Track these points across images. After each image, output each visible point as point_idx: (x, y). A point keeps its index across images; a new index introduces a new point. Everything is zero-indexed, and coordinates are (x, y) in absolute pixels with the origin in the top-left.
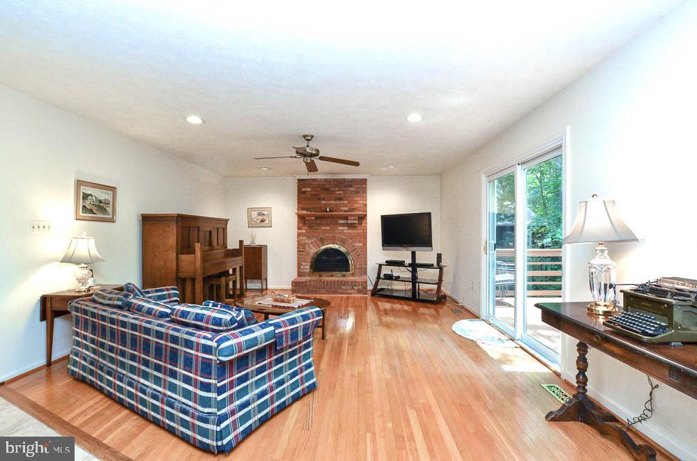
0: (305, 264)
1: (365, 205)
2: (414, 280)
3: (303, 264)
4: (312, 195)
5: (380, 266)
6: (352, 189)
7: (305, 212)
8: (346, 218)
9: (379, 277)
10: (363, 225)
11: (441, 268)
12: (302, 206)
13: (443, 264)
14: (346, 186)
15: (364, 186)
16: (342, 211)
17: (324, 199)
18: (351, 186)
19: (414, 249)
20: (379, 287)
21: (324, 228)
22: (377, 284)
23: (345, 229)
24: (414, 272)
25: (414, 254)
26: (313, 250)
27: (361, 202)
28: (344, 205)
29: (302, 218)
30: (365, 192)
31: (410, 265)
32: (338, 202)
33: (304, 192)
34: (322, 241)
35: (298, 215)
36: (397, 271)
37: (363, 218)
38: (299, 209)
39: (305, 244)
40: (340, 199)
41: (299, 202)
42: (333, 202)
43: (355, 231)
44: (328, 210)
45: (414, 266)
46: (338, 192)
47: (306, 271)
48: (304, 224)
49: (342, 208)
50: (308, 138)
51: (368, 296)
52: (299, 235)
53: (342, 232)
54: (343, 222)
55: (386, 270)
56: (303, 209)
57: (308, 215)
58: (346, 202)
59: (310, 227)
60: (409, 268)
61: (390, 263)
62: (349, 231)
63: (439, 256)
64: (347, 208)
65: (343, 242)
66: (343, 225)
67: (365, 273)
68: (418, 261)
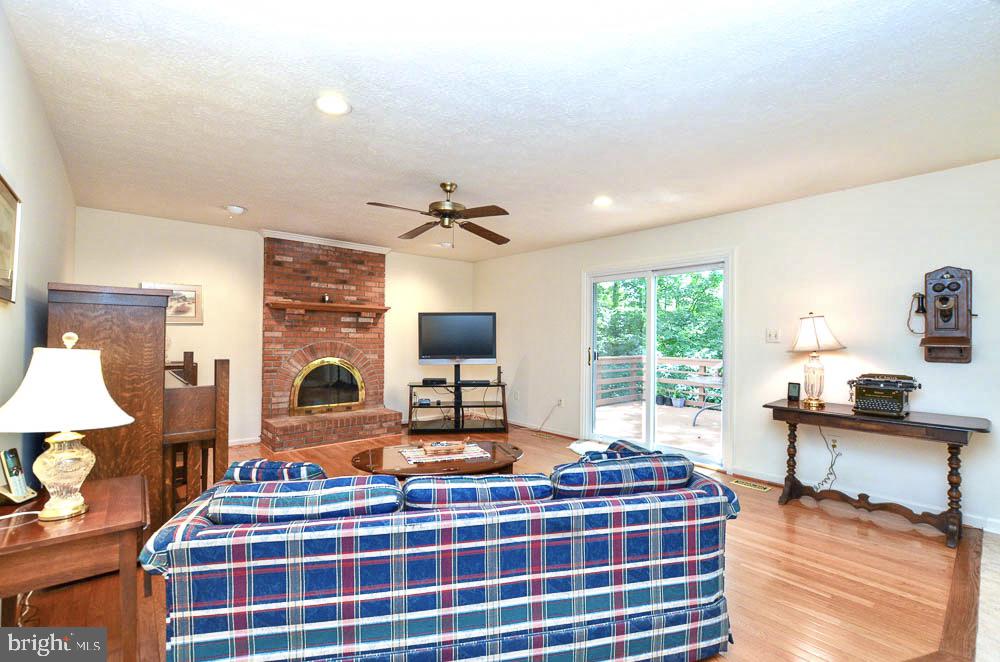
0: (281, 393)
1: (382, 295)
2: (458, 404)
3: (276, 394)
4: (295, 270)
5: (413, 388)
6: (364, 268)
7: (280, 300)
8: (355, 313)
9: (411, 405)
10: (379, 326)
11: (503, 387)
12: (275, 287)
13: (505, 379)
14: (354, 262)
15: (382, 265)
16: (346, 302)
17: (316, 280)
18: (362, 263)
19: (458, 361)
20: (414, 420)
21: (316, 329)
22: (411, 414)
23: (352, 332)
25: (457, 367)
26: (298, 371)
27: (377, 290)
28: (350, 293)
29: (274, 311)
30: (381, 274)
31: (452, 384)
32: (340, 287)
33: (279, 264)
34: (313, 352)
35: (266, 305)
37: (379, 313)
38: (266, 291)
39: (280, 358)
40: (344, 282)
41: (269, 277)
42: (333, 286)
43: (368, 336)
44: (327, 298)
46: (341, 271)
47: (281, 406)
48: (280, 320)
49: (347, 298)
51: (404, 435)
52: (266, 341)
53: (346, 337)
54: (348, 319)
55: (421, 394)
56: (277, 294)
57: (288, 307)
58: (353, 288)
59: (290, 327)
60: (450, 388)
61: (427, 383)
62: (358, 336)
63: (501, 371)
64: (355, 298)
65: (348, 352)
66: (348, 325)
67: (381, 401)
68: (463, 377)
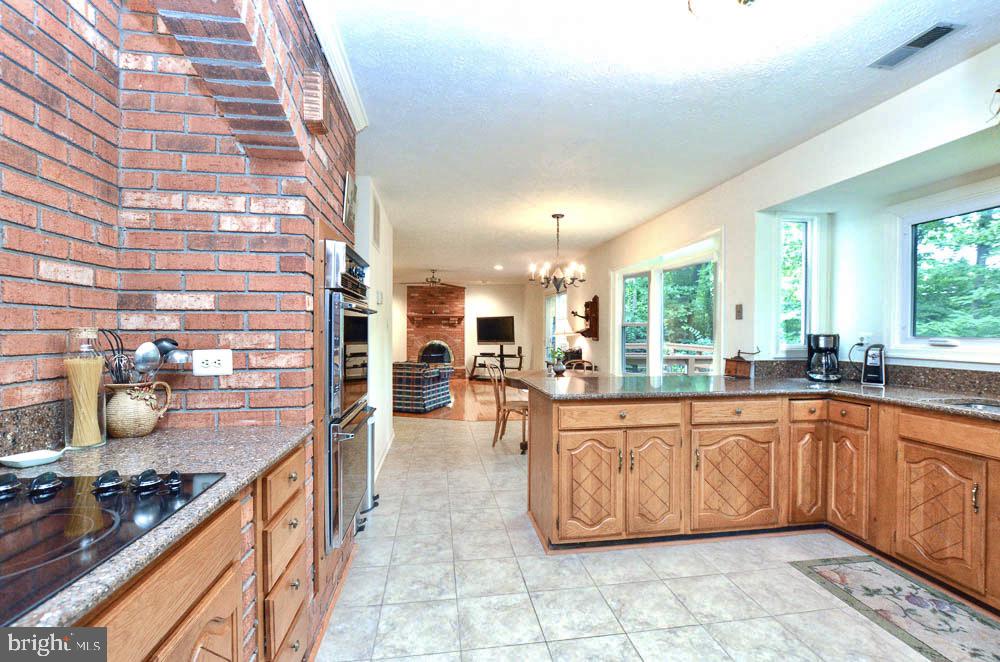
0: (414, 357)
1: (463, 309)
2: (503, 367)
3: (412, 356)
4: (420, 300)
5: (476, 357)
6: (453, 296)
7: (413, 314)
8: (448, 319)
9: (475, 366)
10: (462, 324)
11: (521, 358)
12: (411, 308)
13: (523, 354)
14: (448, 293)
15: (462, 292)
16: (444, 313)
17: (429, 303)
18: (452, 293)
19: (502, 343)
20: (475, 374)
21: (430, 327)
22: (473, 371)
23: (447, 328)
24: (502, 362)
25: (502, 347)
26: (420, 345)
27: (460, 306)
28: (446, 308)
29: (411, 319)
30: (463, 298)
31: (499, 356)
32: (441, 306)
33: (413, 297)
34: (428, 338)
35: (408, 317)
36: (488, 361)
37: (461, 319)
38: (408, 311)
39: (414, 340)
40: (443, 303)
41: (409, 305)
42: (437, 306)
43: (455, 330)
44: (433, 312)
45: (502, 356)
46: (441, 298)
48: (413, 323)
49: (444, 311)
50: (433, 271)
51: (467, 380)
52: (408, 333)
53: (444, 330)
54: (445, 322)
55: (480, 360)
56: (412, 311)
57: (417, 317)
58: (447, 306)
59: (418, 327)
60: (498, 358)
61: (483, 355)
62: (450, 330)
63: (520, 349)
64: (449, 311)
65: (445, 339)
66: (445, 325)
67: (463, 364)
68: (505, 353)
